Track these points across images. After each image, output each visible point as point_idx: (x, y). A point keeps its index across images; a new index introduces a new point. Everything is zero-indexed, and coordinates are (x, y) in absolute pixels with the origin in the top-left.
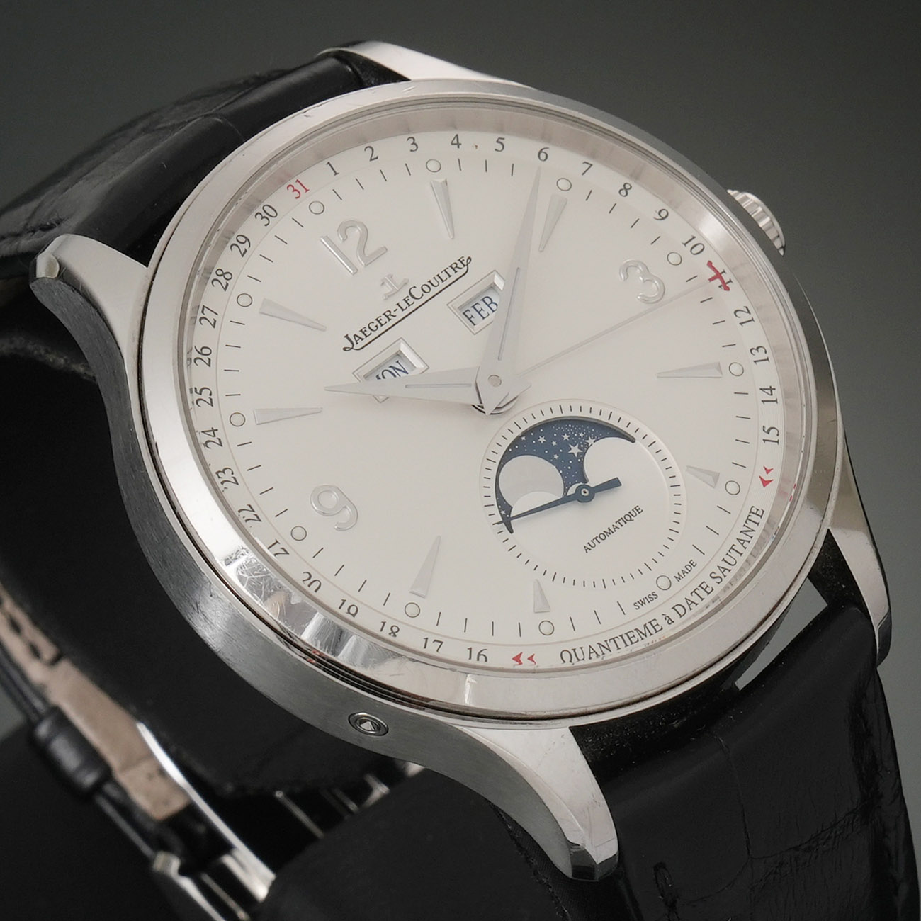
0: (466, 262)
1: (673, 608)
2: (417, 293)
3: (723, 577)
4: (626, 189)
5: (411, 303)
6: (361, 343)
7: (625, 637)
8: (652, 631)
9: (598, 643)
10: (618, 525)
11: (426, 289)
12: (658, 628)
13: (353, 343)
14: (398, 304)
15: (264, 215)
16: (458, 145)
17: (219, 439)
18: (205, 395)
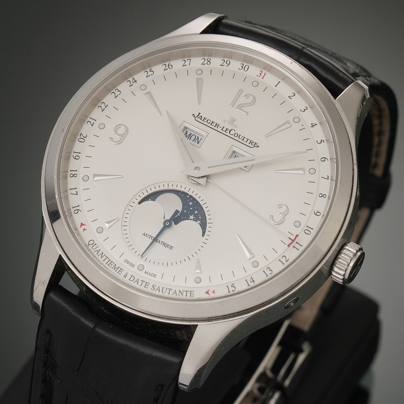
0: (256, 145)
1: (132, 276)
2: (232, 132)
3: (155, 290)
4: (323, 196)
5: (227, 132)
6: (199, 120)
7: (110, 261)
8: (118, 271)
9: (103, 252)
10: (161, 243)
11: (236, 135)
12: (120, 273)
13: (198, 117)
14: (224, 127)
15: (244, 67)
16: (313, 126)
17: (133, 85)
18: (150, 73)
